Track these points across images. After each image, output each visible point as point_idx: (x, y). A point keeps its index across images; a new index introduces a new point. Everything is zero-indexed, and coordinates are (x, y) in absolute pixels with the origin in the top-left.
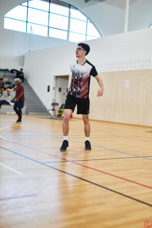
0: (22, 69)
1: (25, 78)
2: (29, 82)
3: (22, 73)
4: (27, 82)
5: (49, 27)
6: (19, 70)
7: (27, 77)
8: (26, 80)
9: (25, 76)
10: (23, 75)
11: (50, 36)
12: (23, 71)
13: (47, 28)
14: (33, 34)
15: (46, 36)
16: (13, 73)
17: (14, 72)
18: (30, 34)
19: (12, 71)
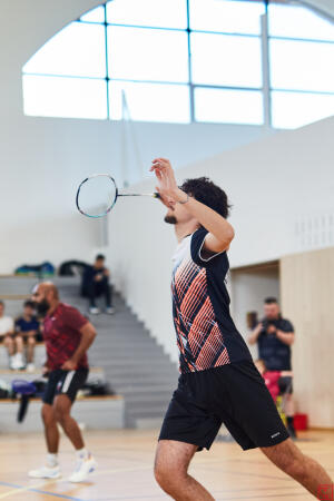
0: (100, 258)
1: (118, 288)
2: (130, 302)
3: (102, 270)
4: (123, 302)
5: (192, 86)
6: (91, 260)
7: (123, 283)
8: (118, 295)
9: (113, 281)
10: (106, 279)
11: (199, 117)
12: (107, 264)
13: (187, 89)
14: (130, 121)
15: (186, 119)
16: (71, 274)
17: (75, 269)
18: (123, 121)
19: (66, 269)
